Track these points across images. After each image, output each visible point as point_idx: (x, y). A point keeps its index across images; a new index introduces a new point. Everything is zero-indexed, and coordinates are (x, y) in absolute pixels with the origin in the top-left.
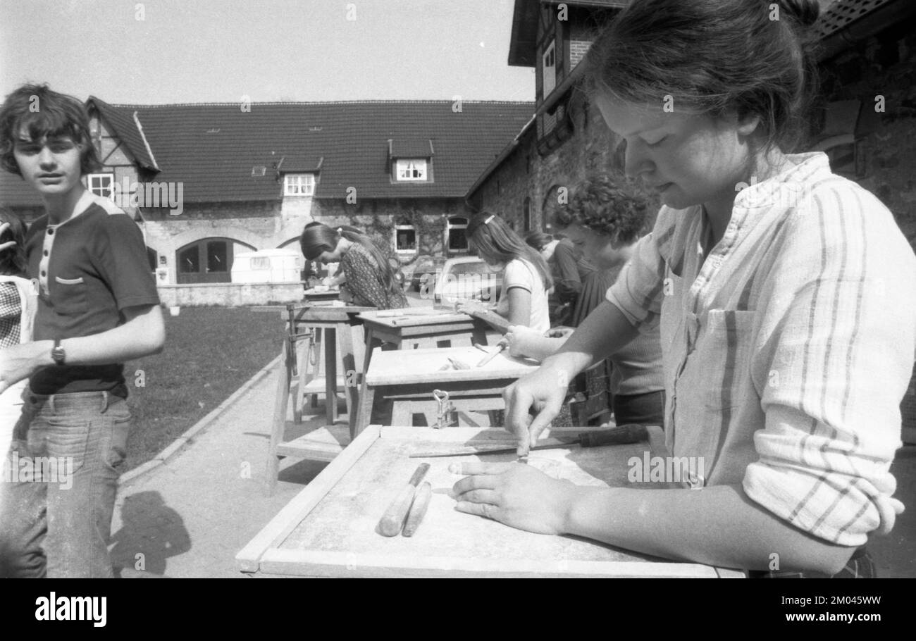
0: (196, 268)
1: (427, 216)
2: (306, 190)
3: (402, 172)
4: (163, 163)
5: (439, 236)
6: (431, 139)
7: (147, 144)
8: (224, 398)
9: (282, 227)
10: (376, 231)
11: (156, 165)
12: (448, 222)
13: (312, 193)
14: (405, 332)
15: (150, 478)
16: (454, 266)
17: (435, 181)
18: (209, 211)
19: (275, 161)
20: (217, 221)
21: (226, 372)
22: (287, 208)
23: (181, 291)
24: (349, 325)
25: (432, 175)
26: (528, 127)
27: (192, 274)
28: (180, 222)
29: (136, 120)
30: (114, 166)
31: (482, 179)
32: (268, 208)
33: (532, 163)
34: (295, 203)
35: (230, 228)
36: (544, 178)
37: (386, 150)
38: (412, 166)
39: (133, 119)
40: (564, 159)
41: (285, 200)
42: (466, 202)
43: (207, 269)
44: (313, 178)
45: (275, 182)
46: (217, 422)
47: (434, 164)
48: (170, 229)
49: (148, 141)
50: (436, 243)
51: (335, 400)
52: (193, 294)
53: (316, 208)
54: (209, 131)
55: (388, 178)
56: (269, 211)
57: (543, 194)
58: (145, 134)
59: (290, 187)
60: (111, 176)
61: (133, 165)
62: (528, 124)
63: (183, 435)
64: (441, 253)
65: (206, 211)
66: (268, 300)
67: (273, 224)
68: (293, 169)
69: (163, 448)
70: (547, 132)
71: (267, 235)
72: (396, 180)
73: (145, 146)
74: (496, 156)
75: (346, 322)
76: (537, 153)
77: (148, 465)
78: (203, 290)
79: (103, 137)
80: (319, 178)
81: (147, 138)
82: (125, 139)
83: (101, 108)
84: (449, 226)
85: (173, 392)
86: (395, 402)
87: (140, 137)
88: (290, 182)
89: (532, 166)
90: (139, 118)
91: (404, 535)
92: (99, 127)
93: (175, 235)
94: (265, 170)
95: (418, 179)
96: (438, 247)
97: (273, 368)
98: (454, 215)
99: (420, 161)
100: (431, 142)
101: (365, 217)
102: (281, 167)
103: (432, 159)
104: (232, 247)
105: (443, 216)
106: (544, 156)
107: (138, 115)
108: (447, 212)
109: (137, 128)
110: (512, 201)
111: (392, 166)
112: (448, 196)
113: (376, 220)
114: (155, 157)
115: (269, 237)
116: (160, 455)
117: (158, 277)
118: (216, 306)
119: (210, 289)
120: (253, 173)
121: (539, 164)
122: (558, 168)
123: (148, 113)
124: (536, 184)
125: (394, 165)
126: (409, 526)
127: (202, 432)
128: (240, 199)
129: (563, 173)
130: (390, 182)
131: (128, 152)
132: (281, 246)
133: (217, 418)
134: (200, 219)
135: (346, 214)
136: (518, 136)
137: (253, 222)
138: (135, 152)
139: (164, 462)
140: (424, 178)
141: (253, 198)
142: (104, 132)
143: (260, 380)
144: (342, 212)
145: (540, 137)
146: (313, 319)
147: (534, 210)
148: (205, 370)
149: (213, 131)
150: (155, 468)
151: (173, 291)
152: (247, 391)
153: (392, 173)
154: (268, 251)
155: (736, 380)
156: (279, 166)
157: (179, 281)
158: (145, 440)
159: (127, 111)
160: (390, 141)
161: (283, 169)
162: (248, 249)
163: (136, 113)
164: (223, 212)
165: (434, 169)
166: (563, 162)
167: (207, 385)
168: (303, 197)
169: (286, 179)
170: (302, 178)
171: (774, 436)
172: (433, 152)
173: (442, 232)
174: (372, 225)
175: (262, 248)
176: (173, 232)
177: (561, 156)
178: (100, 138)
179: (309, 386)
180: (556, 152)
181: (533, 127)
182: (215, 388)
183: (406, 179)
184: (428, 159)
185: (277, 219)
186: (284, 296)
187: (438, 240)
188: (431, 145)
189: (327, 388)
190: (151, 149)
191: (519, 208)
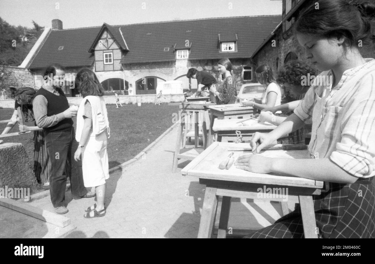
0: (143, 88)
1: (235, 66)
2: (185, 56)
3: (224, 48)
4: (130, 47)
5: (240, 75)
6: (237, 33)
7: (124, 40)
8: (156, 138)
9: (176, 71)
10: (213, 73)
11: (128, 48)
12: (243, 68)
13: (187, 57)
14: (225, 113)
15: (133, 165)
16: (245, 87)
17: (238, 51)
18: (148, 66)
19: (173, 45)
20: (150, 70)
21: (157, 128)
22: (177, 64)
23: (138, 97)
24: (204, 111)
25: (237, 49)
26: (279, 26)
27: (142, 91)
28: (137, 70)
29: (120, 31)
30: (113, 50)
31: (258, 50)
32: (170, 64)
33: (280, 42)
34: (181, 62)
35: (156, 72)
36: (285, 49)
37: (217, 39)
38: (228, 45)
39: (119, 30)
40: (294, 41)
41: (177, 60)
42: (251, 60)
43: (147, 89)
44: (188, 51)
45: (173, 54)
46: (154, 147)
47: (238, 44)
48: (133, 73)
49: (125, 39)
50: (238, 77)
51: (198, 139)
52: (142, 98)
53: (189, 64)
54: (147, 34)
55: (218, 50)
56: (171, 65)
57: (285, 56)
58: (124, 36)
59: (179, 55)
60: (112, 53)
61: (119, 49)
62: (279, 25)
63: (143, 150)
64: (240, 82)
65: (146, 66)
66: (171, 101)
67: (172, 71)
68: (180, 48)
69: (136, 154)
70: (287, 29)
71: (170, 75)
72: (222, 52)
73: (123, 41)
74: (264, 40)
75: (203, 109)
76: (282, 38)
77: (132, 160)
78: (146, 97)
79: (109, 38)
80: (190, 51)
81: (124, 38)
82: (117, 39)
83: (108, 27)
84: (244, 70)
85: (138, 135)
86: (223, 137)
87: (122, 37)
88: (179, 53)
89: (280, 44)
90: (121, 30)
91: (226, 169)
92: (107, 35)
93: (135, 75)
94: (169, 49)
95: (231, 50)
96: (239, 79)
97: (174, 127)
98: (246, 65)
99: (232, 43)
100: (236, 34)
101: (209, 67)
102: (175, 47)
103: (237, 42)
104: (156, 80)
105: (241, 66)
106: (285, 39)
107: (121, 29)
108: (243, 64)
109: (120, 34)
110: (271, 59)
111: (220, 46)
112: (243, 57)
113: (213, 68)
114: (127, 45)
115: (170, 76)
116: (136, 157)
117: (129, 92)
118: (151, 103)
119: (149, 96)
120: (164, 50)
121: (283, 43)
122: (291, 44)
123: (125, 28)
124: (282, 52)
125: (221, 45)
126: (228, 167)
127: (149, 150)
128: (160, 61)
129: (294, 47)
130: (219, 52)
131: (118, 44)
132: (175, 79)
133: (154, 145)
134: (144, 69)
135: (201, 66)
136: (274, 31)
137: (165, 70)
138: (120, 44)
139: (137, 159)
140: (233, 50)
141: (165, 60)
142: (109, 36)
143: (169, 132)
144: (200, 65)
145: (284, 31)
146: (191, 108)
147: (281, 63)
148: (149, 127)
149: (149, 34)
150: (134, 161)
151: (135, 97)
152: (164, 136)
153: (220, 48)
154: (170, 81)
155: (336, 128)
156: (174, 47)
157: (137, 94)
158: (130, 152)
159: (117, 27)
160: (219, 35)
161: (176, 48)
162: (163, 81)
163: (120, 28)
164: (153, 66)
165: (238, 46)
166: (294, 42)
167: (150, 133)
168: (184, 59)
169: (177, 52)
170: (184, 51)
171: (344, 144)
172: (237, 39)
173: (241, 72)
174: (212, 70)
175: (168, 80)
176: (134, 74)
177: (293, 39)
178: (108, 39)
179: (188, 134)
180: (291, 37)
181: (281, 27)
182: (153, 134)
183: (226, 51)
184: (235, 42)
185: (174, 68)
186: (177, 99)
187: (239, 76)
188: (237, 36)
189: (195, 135)
190: (126, 42)
191: (274, 62)
